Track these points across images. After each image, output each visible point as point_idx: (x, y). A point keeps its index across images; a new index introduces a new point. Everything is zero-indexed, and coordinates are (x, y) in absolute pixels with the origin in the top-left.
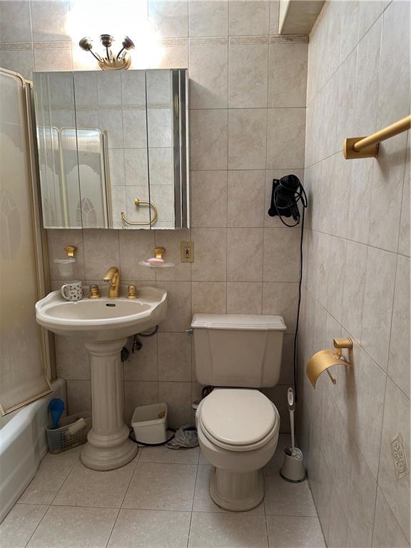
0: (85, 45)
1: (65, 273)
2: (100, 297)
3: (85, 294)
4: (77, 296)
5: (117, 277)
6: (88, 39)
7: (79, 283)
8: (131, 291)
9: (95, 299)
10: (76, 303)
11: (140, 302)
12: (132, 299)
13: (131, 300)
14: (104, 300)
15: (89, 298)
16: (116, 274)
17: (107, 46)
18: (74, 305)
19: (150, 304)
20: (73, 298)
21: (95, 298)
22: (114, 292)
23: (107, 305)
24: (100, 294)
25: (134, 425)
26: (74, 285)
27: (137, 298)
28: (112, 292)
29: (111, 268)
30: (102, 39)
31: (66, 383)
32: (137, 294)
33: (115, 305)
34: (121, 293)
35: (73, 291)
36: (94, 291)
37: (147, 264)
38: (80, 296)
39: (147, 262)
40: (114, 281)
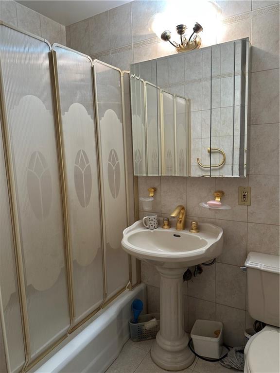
0: (165, 37)
1: (146, 208)
2: (170, 227)
3: (160, 224)
4: (154, 226)
5: (183, 213)
6: (167, 32)
7: (156, 216)
8: (193, 226)
9: (166, 230)
10: (152, 231)
11: (199, 236)
12: (194, 232)
13: (193, 234)
14: (172, 231)
15: (162, 228)
16: (182, 211)
17: (181, 34)
19: (207, 240)
20: (151, 227)
22: (180, 225)
23: (175, 235)
24: (170, 225)
25: (193, 337)
26: (152, 217)
27: (198, 232)
28: (178, 224)
29: (178, 206)
31: (147, 287)
32: (198, 229)
33: (180, 236)
34: (186, 226)
35: (151, 222)
36: (166, 222)
37: (206, 206)
38: (156, 225)
39: (207, 204)
40: (181, 217)
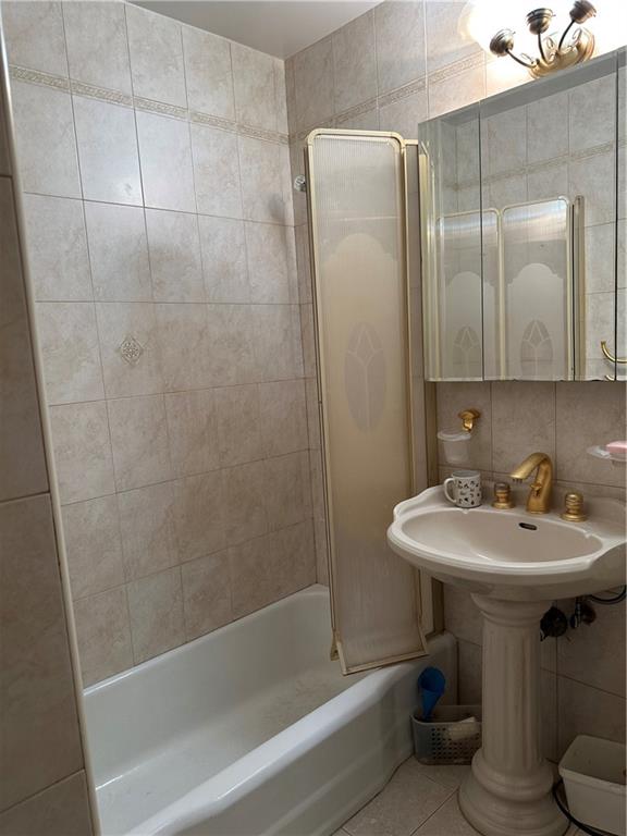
0: (500, 47)
1: (453, 458)
2: (513, 506)
3: (486, 497)
4: (470, 501)
5: (546, 473)
6: (506, 32)
7: (476, 477)
8: (571, 504)
9: (502, 511)
10: (466, 512)
11: (585, 530)
12: (573, 520)
13: (571, 524)
14: (517, 515)
15: (493, 506)
16: (544, 467)
17: (539, 33)
18: (463, 514)
19: (602, 539)
20: (463, 502)
21: (503, 508)
22: (537, 502)
23: (522, 525)
24: (513, 500)
25: (565, 773)
26: (466, 480)
27: (584, 519)
28: (533, 500)
29: (536, 454)
30: (530, 20)
31: (458, 643)
32: (585, 512)
33: (535, 529)
34: (553, 504)
35: (464, 491)
36: (501, 494)
37: (604, 453)
38: (476, 499)
39: (605, 449)
40: (540, 481)
